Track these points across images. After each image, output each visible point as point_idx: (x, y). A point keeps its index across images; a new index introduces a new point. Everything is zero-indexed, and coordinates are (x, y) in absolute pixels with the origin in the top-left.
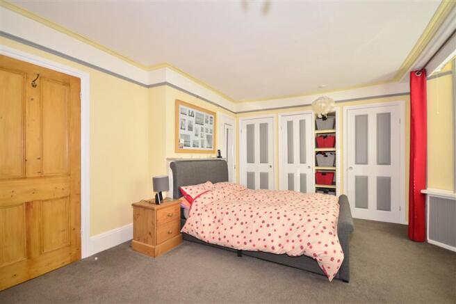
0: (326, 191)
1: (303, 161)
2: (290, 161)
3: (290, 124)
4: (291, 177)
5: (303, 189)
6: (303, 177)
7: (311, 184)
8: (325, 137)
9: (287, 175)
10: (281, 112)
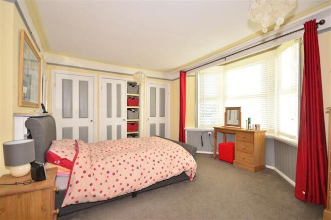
0: (134, 136)
1: (119, 115)
2: (109, 115)
3: (109, 86)
4: (109, 128)
5: (119, 137)
6: (119, 128)
7: (124, 132)
8: (133, 99)
9: (106, 127)
10: (101, 75)
